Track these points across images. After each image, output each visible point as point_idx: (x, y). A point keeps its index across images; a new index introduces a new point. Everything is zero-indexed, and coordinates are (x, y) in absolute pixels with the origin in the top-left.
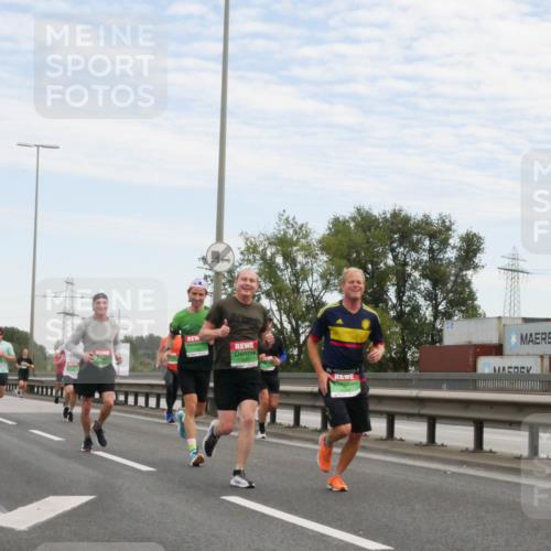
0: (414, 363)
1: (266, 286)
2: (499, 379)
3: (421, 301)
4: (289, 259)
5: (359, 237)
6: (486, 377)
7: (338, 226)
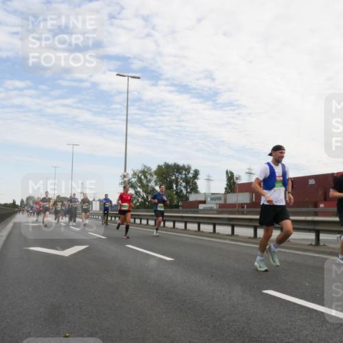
0: (181, 206)
1: (139, 185)
2: (205, 211)
3: (183, 189)
4: (146, 177)
5: (165, 171)
6: (201, 210)
7: (160, 167)
